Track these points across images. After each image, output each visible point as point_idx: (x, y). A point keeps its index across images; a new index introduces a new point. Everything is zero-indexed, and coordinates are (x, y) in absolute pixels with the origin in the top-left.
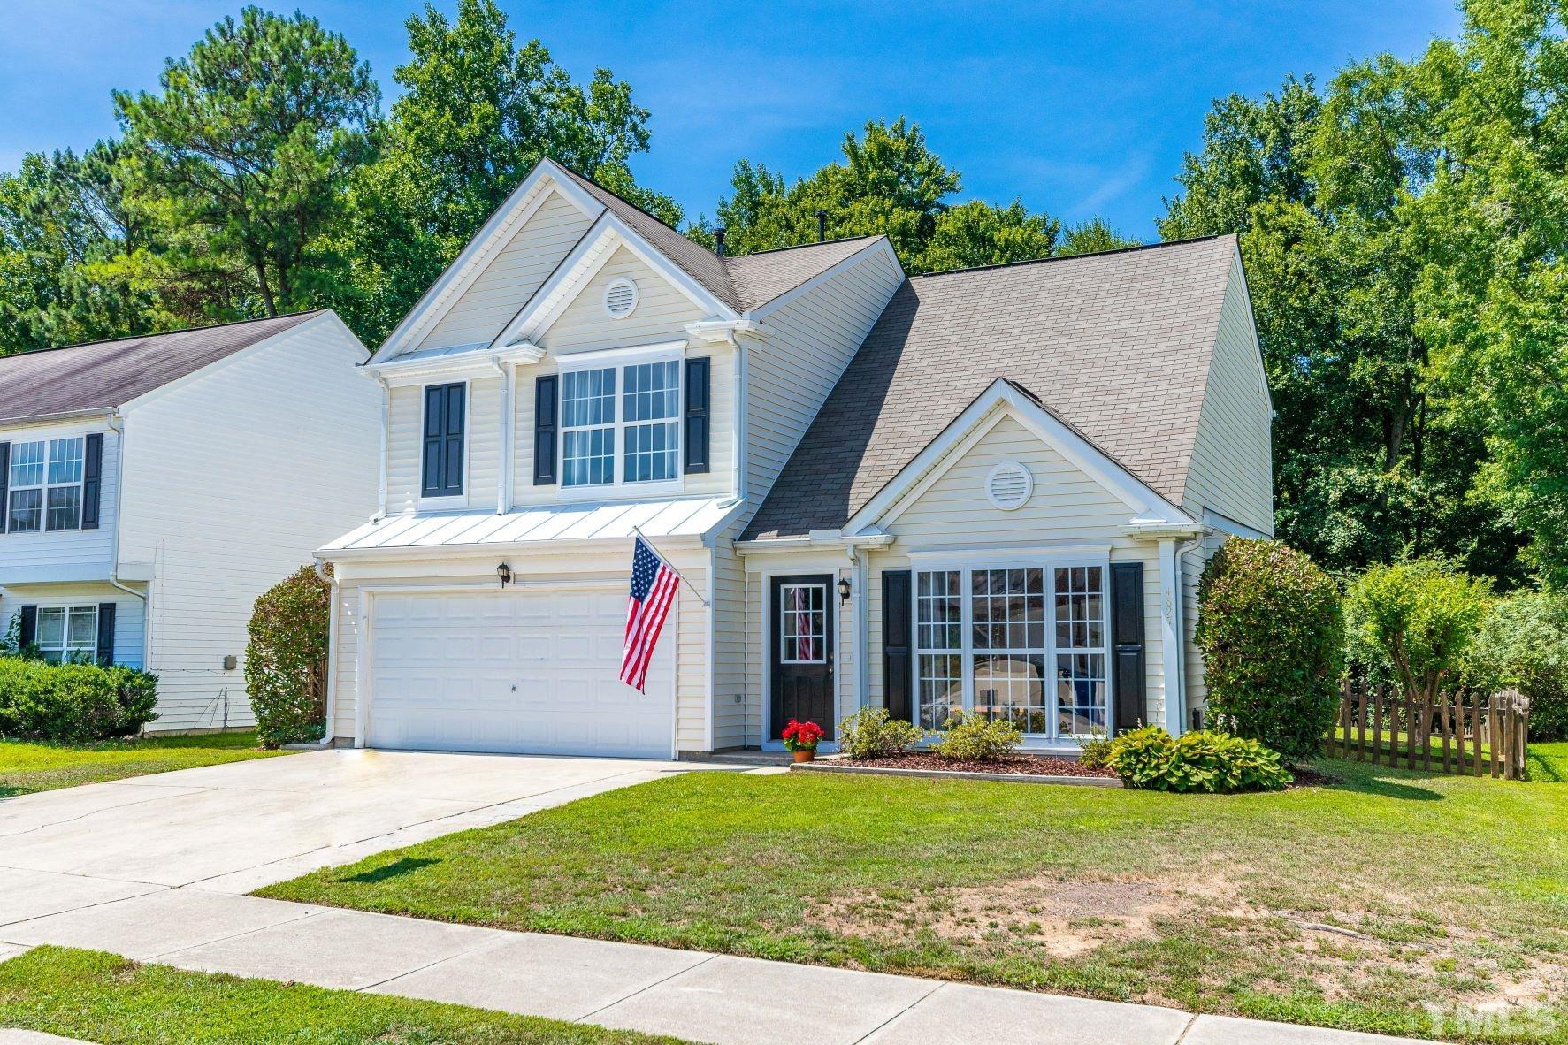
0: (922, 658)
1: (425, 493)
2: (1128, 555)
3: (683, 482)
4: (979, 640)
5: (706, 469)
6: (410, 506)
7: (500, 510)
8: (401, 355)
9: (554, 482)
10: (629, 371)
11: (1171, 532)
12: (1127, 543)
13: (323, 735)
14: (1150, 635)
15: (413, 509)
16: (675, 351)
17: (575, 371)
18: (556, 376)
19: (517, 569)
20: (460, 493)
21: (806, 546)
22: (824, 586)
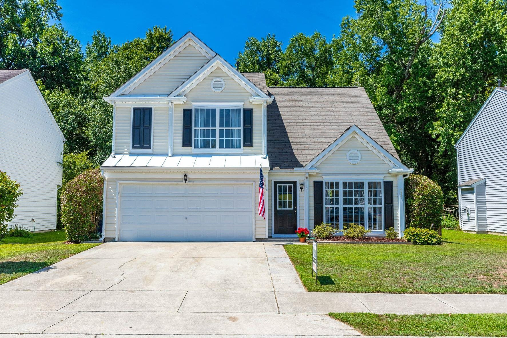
0: (326, 208)
1: (133, 147)
2: (389, 179)
3: (243, 149)
4: (345, 202)
5: (251, 145)
6: (126, 151)
7: (170, 155)
8: (122, 95)
9: (191, 146)
10: (222, 111)
11: (402, 173)
12: (389, 175)
13: (101, 236)
14: (395, 201)
15: (127, 153)
16: (240, 105)
17: (200, 108)
18: (192, 109)
19: (190, 176)
20: (150, 148)
21: (292, 172)
22: (292, 185)
